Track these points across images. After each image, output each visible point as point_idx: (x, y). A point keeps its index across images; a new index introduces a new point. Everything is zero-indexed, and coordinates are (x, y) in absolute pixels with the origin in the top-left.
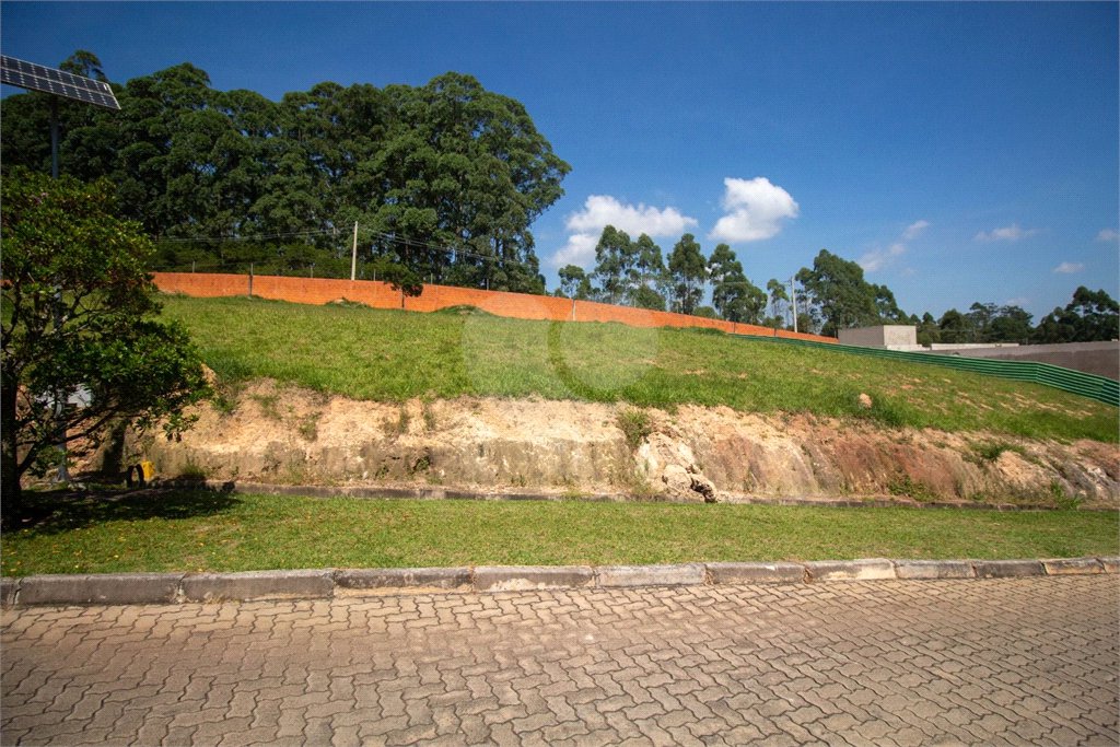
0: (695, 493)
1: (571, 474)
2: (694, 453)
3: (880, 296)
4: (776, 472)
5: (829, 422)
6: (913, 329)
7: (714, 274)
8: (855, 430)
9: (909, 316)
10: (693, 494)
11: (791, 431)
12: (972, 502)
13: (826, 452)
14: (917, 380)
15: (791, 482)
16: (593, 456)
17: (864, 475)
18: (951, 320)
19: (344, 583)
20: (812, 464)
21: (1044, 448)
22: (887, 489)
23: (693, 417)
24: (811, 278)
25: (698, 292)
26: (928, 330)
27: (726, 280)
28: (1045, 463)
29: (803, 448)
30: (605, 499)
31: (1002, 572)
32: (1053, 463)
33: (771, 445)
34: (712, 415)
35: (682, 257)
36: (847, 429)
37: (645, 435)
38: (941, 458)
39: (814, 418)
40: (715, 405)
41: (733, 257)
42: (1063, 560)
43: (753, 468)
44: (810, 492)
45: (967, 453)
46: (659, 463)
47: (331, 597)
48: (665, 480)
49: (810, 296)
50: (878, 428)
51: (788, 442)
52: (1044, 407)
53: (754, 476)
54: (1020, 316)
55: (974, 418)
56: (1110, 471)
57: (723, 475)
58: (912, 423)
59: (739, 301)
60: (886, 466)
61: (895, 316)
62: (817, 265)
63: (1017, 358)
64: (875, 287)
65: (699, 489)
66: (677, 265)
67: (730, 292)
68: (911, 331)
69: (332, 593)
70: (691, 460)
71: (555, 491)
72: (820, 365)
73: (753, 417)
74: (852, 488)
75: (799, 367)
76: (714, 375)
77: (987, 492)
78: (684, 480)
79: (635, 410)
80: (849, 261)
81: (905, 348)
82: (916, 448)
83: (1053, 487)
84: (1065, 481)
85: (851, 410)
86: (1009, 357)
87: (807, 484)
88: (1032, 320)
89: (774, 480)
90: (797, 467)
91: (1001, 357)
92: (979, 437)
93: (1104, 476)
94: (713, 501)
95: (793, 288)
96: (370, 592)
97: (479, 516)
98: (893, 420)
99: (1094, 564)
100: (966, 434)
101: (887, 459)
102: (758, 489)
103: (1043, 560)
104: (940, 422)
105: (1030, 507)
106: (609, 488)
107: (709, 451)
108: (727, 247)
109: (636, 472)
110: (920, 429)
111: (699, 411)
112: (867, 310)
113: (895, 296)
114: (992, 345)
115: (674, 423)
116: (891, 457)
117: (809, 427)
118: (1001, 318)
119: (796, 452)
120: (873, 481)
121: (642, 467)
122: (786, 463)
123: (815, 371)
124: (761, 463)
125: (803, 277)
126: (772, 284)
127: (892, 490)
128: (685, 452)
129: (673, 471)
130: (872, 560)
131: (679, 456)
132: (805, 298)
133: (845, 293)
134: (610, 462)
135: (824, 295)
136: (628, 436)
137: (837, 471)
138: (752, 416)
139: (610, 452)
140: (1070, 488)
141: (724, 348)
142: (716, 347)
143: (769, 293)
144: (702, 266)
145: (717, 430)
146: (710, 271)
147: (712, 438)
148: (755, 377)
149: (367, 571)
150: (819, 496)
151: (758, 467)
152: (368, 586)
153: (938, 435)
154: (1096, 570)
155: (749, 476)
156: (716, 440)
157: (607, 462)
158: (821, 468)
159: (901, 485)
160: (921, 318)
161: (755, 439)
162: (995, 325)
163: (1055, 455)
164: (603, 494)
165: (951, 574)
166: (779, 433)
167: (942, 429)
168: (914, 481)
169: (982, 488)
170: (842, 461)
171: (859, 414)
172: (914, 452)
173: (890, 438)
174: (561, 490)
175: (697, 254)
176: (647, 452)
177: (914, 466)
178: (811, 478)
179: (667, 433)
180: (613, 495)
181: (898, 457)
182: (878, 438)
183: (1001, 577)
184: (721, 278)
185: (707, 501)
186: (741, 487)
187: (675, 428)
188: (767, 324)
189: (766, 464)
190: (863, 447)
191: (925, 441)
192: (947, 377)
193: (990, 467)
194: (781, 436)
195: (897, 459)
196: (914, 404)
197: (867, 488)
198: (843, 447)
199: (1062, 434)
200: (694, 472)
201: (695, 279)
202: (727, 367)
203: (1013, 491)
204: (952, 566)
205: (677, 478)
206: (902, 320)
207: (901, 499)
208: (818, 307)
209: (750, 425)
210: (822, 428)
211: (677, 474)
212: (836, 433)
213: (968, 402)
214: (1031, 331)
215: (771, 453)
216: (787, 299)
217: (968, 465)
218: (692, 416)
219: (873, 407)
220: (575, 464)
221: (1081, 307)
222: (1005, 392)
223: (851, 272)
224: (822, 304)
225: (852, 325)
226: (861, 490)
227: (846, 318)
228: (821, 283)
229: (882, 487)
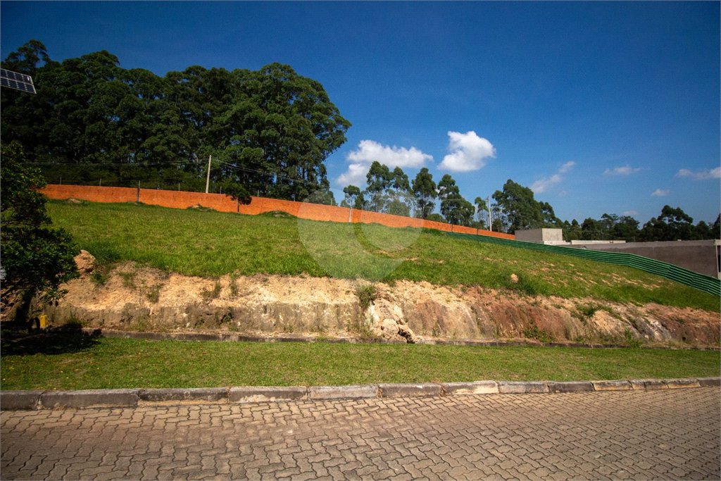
0: (401, 337)
1: (323, 325)
2: (403, 311)
3: (544, 209)
4: (453, 323)
5: (490, 292)
6: (560, 231)
7: (441, 193)
8: (506, 297)
9: (564, 221)
10: (399, 338)
11: (466, 297)
12: (575, 343)
13: (486, 310)
14: (552, 265)
15: (463, 330)
16: (338, 313)
17: (509, 326)
18: (589, 224)
19: (144, 398)
20: (477, 319)
21: (625, 308)
22: (523, 335)
24: (501, 197)
25: (431, 205)
26: (570, 231)
27: (449, 197)
28: (623, 318)
29: (472, 308)
31: (566, 389)
32: (629, 318)
33: (452, 306)
34: (417, 287)
35: (421, 182)
36: (501, 296)
37: (373, 300)
38: (558, 315)
39: (482, 289)
40: (420, 281)
41: (453, 183)
42: (606, 381)
43: (439, 321)
44: (474, 336)
45: (574, 312)
46: (380, 318)
48: (382, 329)
49: (501, 208)
50: (521, 296)
51: (463, 305)
52: (629, 282)
53: (440, 326)
54: (631, 223)
55: (584, 289)
56: (664, 323)
57: (420, 326)
58: (543, 293)
59: (456, 211)
60: (524, 320)
61: (554, 222)
62: (505, 189)
63: (620, 250)
64: (541, 203)
65: (403, 334)
66: (418, 188)
67: (451, 205)
69: (136, 404)
70: (401, 316)
72: (492, 254)
73: (443, 288)
74: (501, 333)
75: (478, 256)
76: (423, 261)
77: (586, 336)
78: (394, 328)
79: (368, 283)
80: (525, 187)
81: (555, 243)
82: (542, 308)
83: (626, 333)
84: (635, 329)
85: (505, 284)
86: (615, 250)
87: (473, 331)
88: (639, 225)
89: (452, 329)
90: (467, 320)
91: (611, 250)
92: (584, 302)
93: (660, 327)
94: (411, 342)
95: (490, 203)
98: (531, 291)
99: (626, 384)
100: (576, 300)
101: (524, 315)
102: (442, 334)
103: (593, 381)
104: (561, 292)
105: (611, 346)
106: (346, 334)
107: (412, 311)
108: (450, 177)
109: (365, 324)
110: (548, 296)
111: (409, 284)
112: (536, 217)
113: (554, 209)
114: (608, 242)
115: (392, 292)
116: (527, 315)
117: (478, 295)
118: (620, 224)
119: (467, 310)
120: (514, 329)
121: (369, 320)
122: (460, 318)
123: (487, 259)
124: (444, 318)
125: (497, 196)
126: (478, 200)
127: (526, 335)
128: (397, 311)
129: (388, 323)
131: (393, 313)
132: (498, 210)
133: (522, 207)
134: (349, 317)
135: (509, 208)
136: (362, 301)
137: (492, 323)
139: (349, 310)
140: (637, 334)
143: (476, 206)
144: (434, 189)
145: (419, 297)
146: (438, 191)
147: (415, 302)
148: (448, 263)
149: (161, 390)
150: (479, 339)
151: (442, 320)
152: (161, 400)
154: (627, 388)
155: (436, 326)
158: (482, 321)
159: (532, 332)
160: (570, 223)
161: (442, 303)
162: (616, 229)
163: (631, 313)
165: (534, 390)
166: (458, 299)
167: (561, 296)
168: (540, 329)
169: (582, 334)
170: (496, 317)
171: (509, 287)
172: (541, 311)
173: (527, 302)
175: (430, 181)
176: (373, 310)
177: (541, 320)
178: (475, 327)
179: (387, 298)
180: (348, 338)
182: (520, 302)
184: (446, 196)
185: (408, 342)
186: (431, 333)
187: (393, 295)
188: (474, 225)
189: (448, 318)
190: (510, 308)
191: (549, 304)
192: (573, 262)
193: (588, 321)
194: (459, 301)
195: (531, 315)
196: (546, 281)
197: (510, 335)
199: (638, 300)
200: (401, 324)
201: (430, 196)
202: (432, 256)
203: (602, 336)
204: (534, 385)
205: (390, 327)
206: (558, 224)
207: (531, 341)
208: (506, 216)
209: (440, 293)
210: (485, 295)
211: (390, 324)
212: (494, 298)
213: (582, 279)
214: (638, 232)
215: (451, 311)
216: (487, 210)
217: (574, 320)
218: (404, 288)
219: (518, 283)
221: (667, 218)
222: (607, 273)
223: (526, 194)
224: (509, 213)
225: (527, 226)
226: (507, 335)
227: (523, 222)
228: (508, 200)
229: (520, 333)
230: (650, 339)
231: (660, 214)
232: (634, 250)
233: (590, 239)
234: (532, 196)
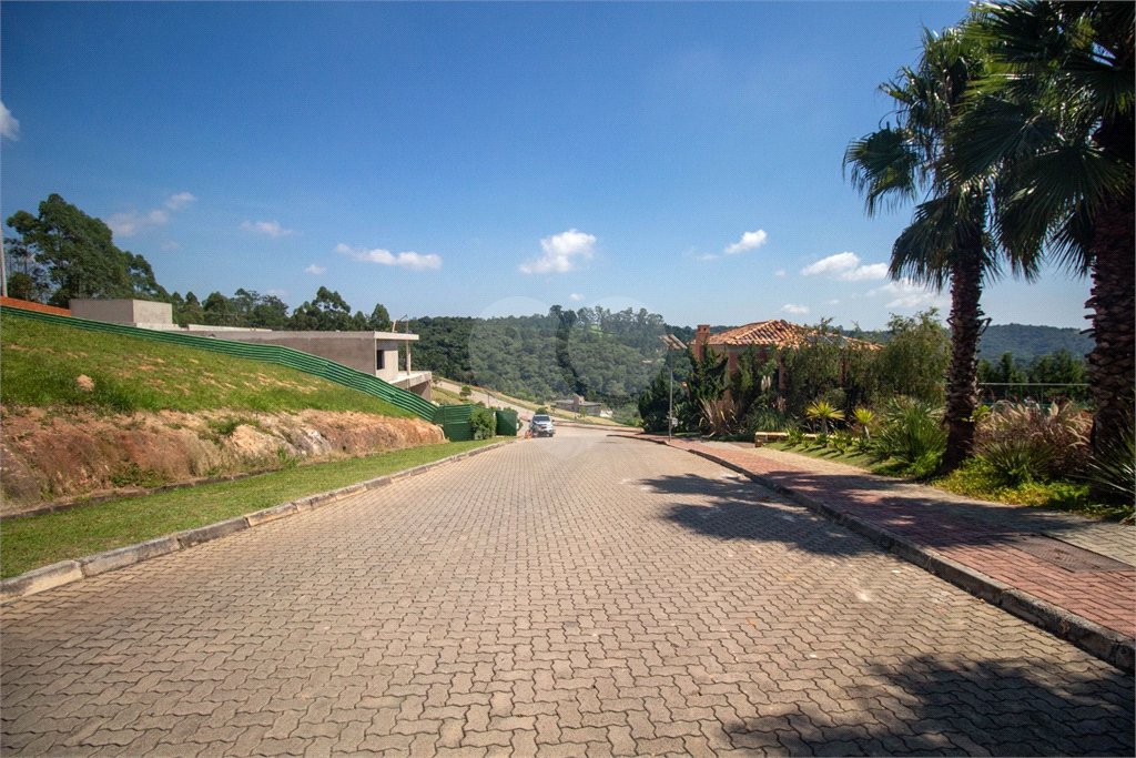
3: (135, 266)
5: (28, 412)
6: (169, 307)
8: (68, 419)
9: (171, 294)
12: (206, 478)
13: (21, 450)
14: (160, 361)
17: (78, 472)
18: (215, 302)
21: (277, 419)
22: (108, 483)
24: (34, 227)
26: (185, 309)
28: (276, 432)
31: (208, 536)
32: (283, 432)
36: (56, 419)
38: (177, 440)
39: (4, 409)
42: (265, 510)
45: (204, 432)
49: (33, 250)
50: (102, 415)
52: (281, 384)
54: (278, 306)
55: (217, 397)
56: (324, 433)
58: (146, 406)
60: (109, 457)
61: (153, 292)
62: (44, 210)
63: (266, 342)
64: (128, 255)
68: (167, 309)
72: (24, 340)
74: (60, 490)
77: (223, 466)
80: (93, 217)
81: (158, 327)
82: (149, 432)
83: (281, 452)
84: (290, 445)
85: (65, 396)
86: (260, 340)
88: (288, 310)
91: (252, 340)
92: (218, 416)
93: (319, 437)
98: (120, 403)
99: (289, 508)
100: (206, 413)
101: (110, 448)
103: (247, 515)
104: (179, 403)
105: (260, 472)
110: (156, 411)
112: (117, 280)
113: (153, 270)
114: (249, 330)
116: (116, 446)
118: (262, 306)
120: (90, 477)
123: (13, 347)
127: (115, 482)
130: (50, 567)
132: (24, 253)
133: (86, 256)
135: (54, 253)
137: (37, 473)
140: (293, 451)
150: (5, 510)
153: (175, 417)
154: (290, 512)
159: (128, 475)
160: (183, 297)
162: (257, 313)
163: (285, 424)
165: (153, 553)
167: (180, 410)
168: (143, 468)
169: (217, 463)
170: (44, 459)
171: (76, 400)
172: (144, 437)
173: (116, 424)
177: (144, 452)
182: (100, 425)
183: (207, 541)
190: (77, 439)
191: (159, 424)
192: (198, 357)
193: (226, 442)
195: (124, 446)
196: (150, 386)
197: (81, 486)
199: (293, 407)
203: (247, 461)
204: (154, 545)
206: (162, 296)
207: (126, 490)
208: (44, 268)
210: (15, 421)
212: (38, 425)
213: (213, 382)
214: (286, 320)
217: (203, 443)
219: (95, 392)
221: (323, 304)
222: (251, 372)
223: (96, 231)
224: (53, 265)
225: (95, 295)
226: (73, 490)
227: (88, 286)
228: (50, 237)
229: (103, 481)
230: (308, 455)
231: (315, 297)
232: (285, 342)
233: (217, 325)
234: (109, 238)
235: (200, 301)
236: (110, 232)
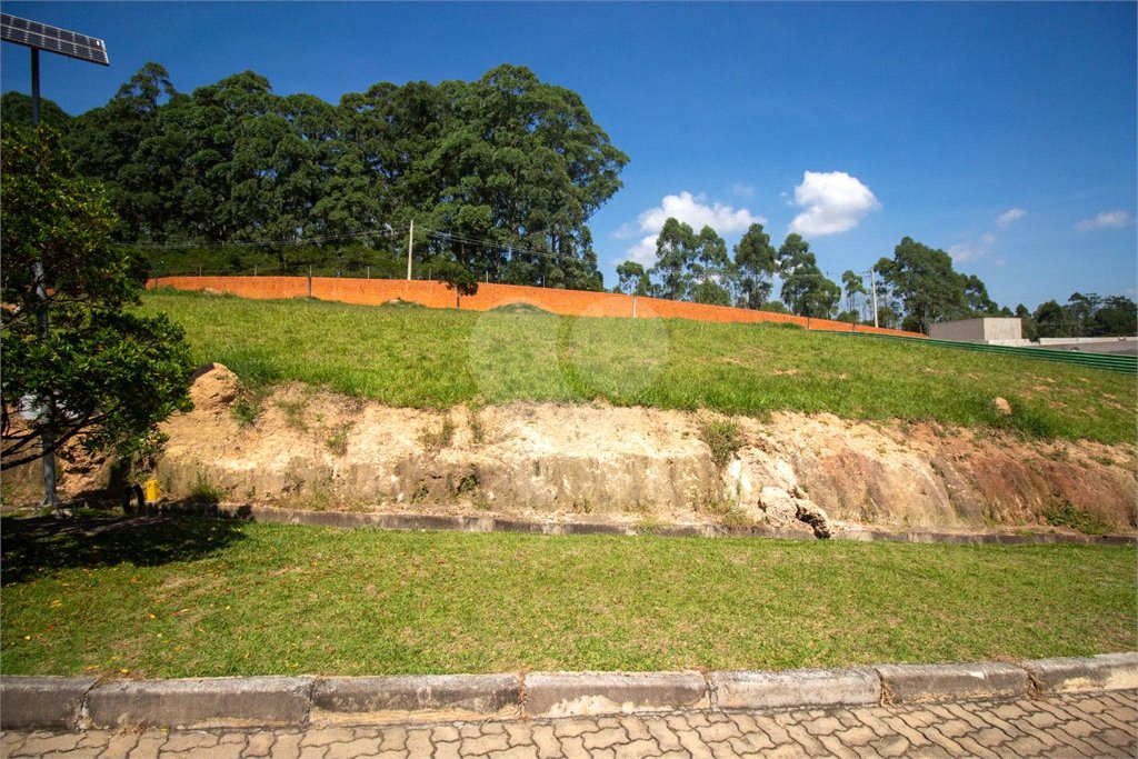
0: (802, 524)
1: (645, 498)
2: (796, 471)
3: (970, 287)
4: (901, 495)
5: (959, 432)
6: (1017, 322)
7: (784, 266)
8: (993, 442)
9: (1014, 309)
10: (799, 525)
11: (914, 444)
13: (962, 470)
14: (1050, 380)
15: (922, 510)
16: (672, 475)
17: (1013, 501)
18: (1051, 311)
19: (325, 703)
20: (946, 486)
22: (1044, 519)
23: (792, 427)
24: (891, 268)
25: (766, 287)
27: (796, 272)
29: (933, 466)
30: (689, 532)
33: (893, 461)
34: (814, 424)
35: (750, 249)
36: (983, 441)
37: (735, 449)
39: (940, 427)
40: (816, 412)
41: (805, 248)
43: (872, 491)
44: (947, 522)
46: (753, 484)
47: (304, 727)
48: (763, 507)
49: (891, 288)
50: (1022, 440)
51: (912, 458)
53: (874, 501)
57: (833, 500)
58: (1064, 433)
59: (811, 295)
60: (1040, 489)
61: (985, 309)
62: (899, 254)
64: (964, 277)
65: (806, 518)
66: (744, 258)
67: (802, 286)
68: (1014, 324)
69: (307, 719)
70: (793, 481)
71: (626, 519)
72: (933, 363)
73: (863, 427)
74: (999, 516)
75: (908, 365)
76: (809, 375)
78: (787, 506)
79: (721, 418)
80: (936, 249)
81: (1009, 343)
82: (1075, 466)
85: (986, 418)
87: (942, 512)
89: (900, 507)
90: (928, 490)
94: (826, 535)
95: (871, 281)
96: (366, 718)
97: (535, 563)
98: (1039, 429)
101: (1040, 480)
102: (880, 518)
106: (692, 516)
107: (815, 470)
108: (800, 238)
109: (725, 496)
111: (798, 418)
112: (955, 302)
113: (986, 287)
115: (769, 435)
116: (1045, 478)
117: (936, 439)
118: (1108, 310)
119: (925, 470)
120: (1024, 508)
121: (733, 489)
122: (913, 485)
123: (928, 370)
124: (882, 485)
125: (883, 267)
126: (848, 276)
127: (1050, 519)
128: (784, 470)
129: (769, 495)
131: (777, 474)
132: (884, 291)
133: (930, 284)
134: (694, 482)
135: (906, 286)
136: (714, 451)
137: (978, 495)
138: (863, 425)
139: (693, 471)
141: (816, 342)
142: (805, 343)
143: (843, 286)
144: (772, 259)
145: (823, 443)
146: (779, 263)
147: (818, 454)
148: (859, 378)
149: (363, 682)
150: (957, 527)
151: (878, 490)
152: (362, 709)
153: (1096, 448)
155: (867, 501)
156: (823, 455)
157: (689, 483)
158: (957, 491)
159: (1061, 513)
161: (872, 455)
164: (687, 524)
166: (900, 447)
168: (1076, 507)
170: (982, 483)
171: (996, 423)
172: (1073, 471)
173: (1039, 453)
174: (633, 518)
175: (766, 246)
176: (737, 470)
177: (1075, 488)
178: (946, 504)
179: (762, 446)
180: (697, 525)
181: (1054, 477)
182: (1026, 453)
184: (791, 271)
185: (818, 534)
186: (858, 516)
187: (771, 440)
188: (843, 318)
189: (888, 485)
190: (1008, 465)
191: (1082, 456)
192: (1084, 375)
194: (902, 451)
195: (1053, 479)
196: (1056, 410)
197: (1017, 519)
198: (983, 464)
200: (799, 497)
201: (763, 272)
202: (824, 365)
205: (778, 504)
206: (996, 311)
207: (1063, 532)
208: (900, 301)
209: (862, 436)
210: (952, 440)
211: (778, 499)
212: (971, 446)
215: (893, 472)
216: (864, 292)
218: (790, 426)
219: (1013, 415)
220: (651, 485)
223: (938, 261)
224: (904, 297)
225: (938, 319)
226: (1010, 519)
227: (931, 311)
228: (903, 274)
229: (1037, 515)
234: (949, 265)
235: (1031, 312)
236: (950, 259)
